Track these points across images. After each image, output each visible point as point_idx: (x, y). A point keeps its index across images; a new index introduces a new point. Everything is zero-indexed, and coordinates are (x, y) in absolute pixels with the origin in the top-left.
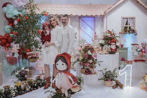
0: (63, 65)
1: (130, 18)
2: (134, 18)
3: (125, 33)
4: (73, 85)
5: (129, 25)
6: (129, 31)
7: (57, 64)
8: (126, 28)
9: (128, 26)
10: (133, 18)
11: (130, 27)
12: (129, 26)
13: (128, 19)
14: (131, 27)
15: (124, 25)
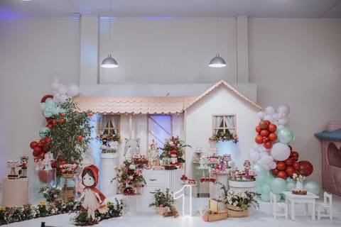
0: (90, 179)
6: (223, 137)
7: (84, 179)
9: (224, 128)
11: (227, 131)
12: (226, 128)
15: (216, 126)
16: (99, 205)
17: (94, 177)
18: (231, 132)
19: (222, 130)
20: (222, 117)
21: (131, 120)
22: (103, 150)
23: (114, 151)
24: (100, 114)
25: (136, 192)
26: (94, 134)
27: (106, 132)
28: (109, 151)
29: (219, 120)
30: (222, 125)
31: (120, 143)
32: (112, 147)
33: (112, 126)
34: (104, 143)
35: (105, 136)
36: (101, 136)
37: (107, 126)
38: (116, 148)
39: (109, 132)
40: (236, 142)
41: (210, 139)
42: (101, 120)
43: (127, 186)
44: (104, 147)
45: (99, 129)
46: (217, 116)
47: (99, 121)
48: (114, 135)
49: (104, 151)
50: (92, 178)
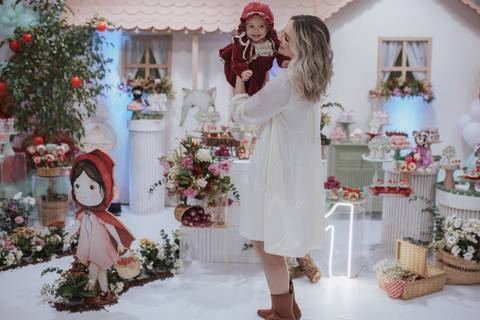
0: (92, 188)
1: (410, 42)
2: (426, 42)
3: (388, 95)
4: (121, 254)
5: (408, 65)
6: (402, 88)
7: (78, 187)
8: (394, 75)
9: (403, 69)
10: (422, 42)
11: (410, 75)
12: (408, 69)
13: (405, 44)
14: (414, 74)
15: (386, 64)
16: (117, 258)
17: (102, 184)
18: (419, 77)
19: (399, 74)
20: (400, 43)
21: (195, 47)
22: (135, 113)
23: (157, 116)
24: (126, 32)
25: (213, 218)
26: (113, 77)
27: (141, 73)
28: (148, 116)
29: (394, 50)
30: (398, 62)
31: (171, 97)
32: (154, 107)
33: (153, 61)
34: (137, 98)
35: (137, 83)
36: (129, 82)
37: (143, 61)
38: (164, 108)
39: (147, 74)
40: (430, 100)
41: (371, 93)
42: (130, 46)
43: (191, 201)
44: (137, 106)
45: (125, 67)
46: (388, 42)
47: (125, 49)
48: (158, 81)
49: (136, 115)
50: (96, 185)
